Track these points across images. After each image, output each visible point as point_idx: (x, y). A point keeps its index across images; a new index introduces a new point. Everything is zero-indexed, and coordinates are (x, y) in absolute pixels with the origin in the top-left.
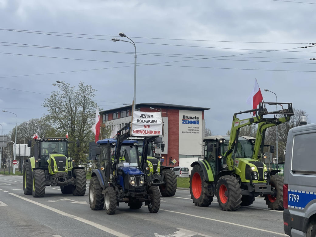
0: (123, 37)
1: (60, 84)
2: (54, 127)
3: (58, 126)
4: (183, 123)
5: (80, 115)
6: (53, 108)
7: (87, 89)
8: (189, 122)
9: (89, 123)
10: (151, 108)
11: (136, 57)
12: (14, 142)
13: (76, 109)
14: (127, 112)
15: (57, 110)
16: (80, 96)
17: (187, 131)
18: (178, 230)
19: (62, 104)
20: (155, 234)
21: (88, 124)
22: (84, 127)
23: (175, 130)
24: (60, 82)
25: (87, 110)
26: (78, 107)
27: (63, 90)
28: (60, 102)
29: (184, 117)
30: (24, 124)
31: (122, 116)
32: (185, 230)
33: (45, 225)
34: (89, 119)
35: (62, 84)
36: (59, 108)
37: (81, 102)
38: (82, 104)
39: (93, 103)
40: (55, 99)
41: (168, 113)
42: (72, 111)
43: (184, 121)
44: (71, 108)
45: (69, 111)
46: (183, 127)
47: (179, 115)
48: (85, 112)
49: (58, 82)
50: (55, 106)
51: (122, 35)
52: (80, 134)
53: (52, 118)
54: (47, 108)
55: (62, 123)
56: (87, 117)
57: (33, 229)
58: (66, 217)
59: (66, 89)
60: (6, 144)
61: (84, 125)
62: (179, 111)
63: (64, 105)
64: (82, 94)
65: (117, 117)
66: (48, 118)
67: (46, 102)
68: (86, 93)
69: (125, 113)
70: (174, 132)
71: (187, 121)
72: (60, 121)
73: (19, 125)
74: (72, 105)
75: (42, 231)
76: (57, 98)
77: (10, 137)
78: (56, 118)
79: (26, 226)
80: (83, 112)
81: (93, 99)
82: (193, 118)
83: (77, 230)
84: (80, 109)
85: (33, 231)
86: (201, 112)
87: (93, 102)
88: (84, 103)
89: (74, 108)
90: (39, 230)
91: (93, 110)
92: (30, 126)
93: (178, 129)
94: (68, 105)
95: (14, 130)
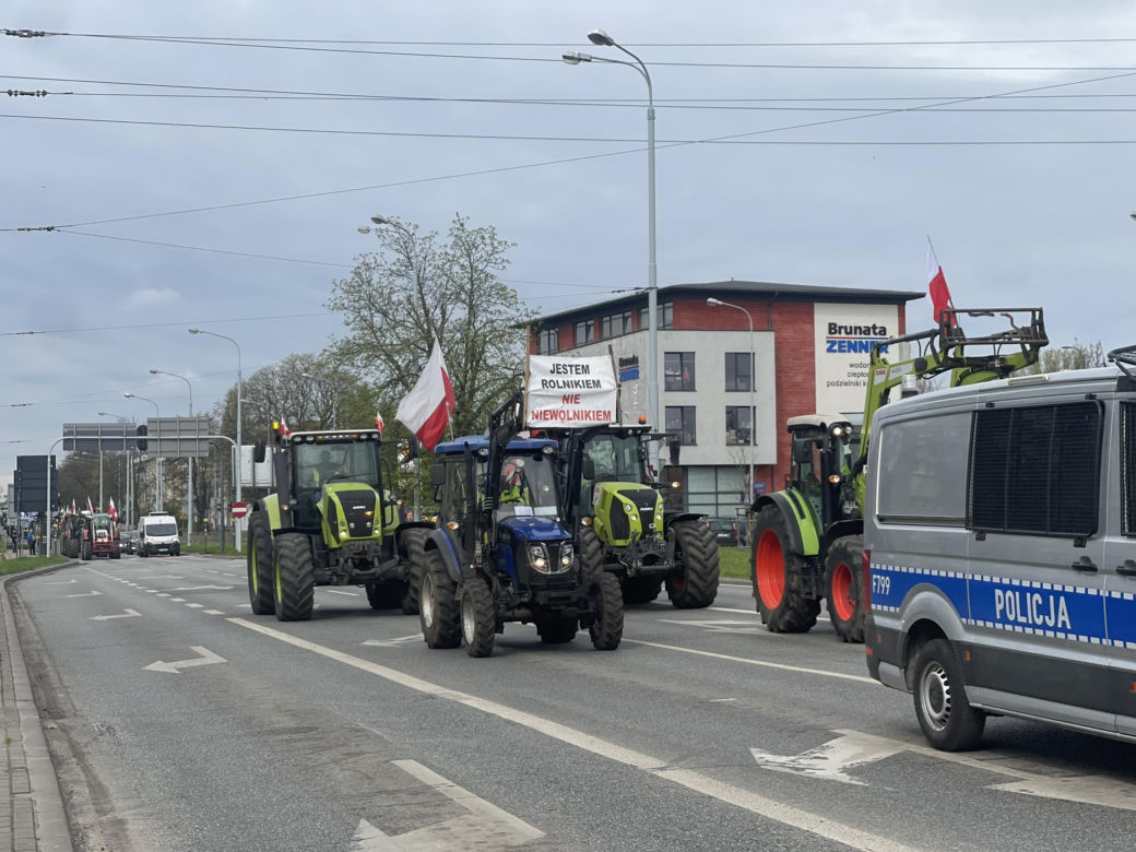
0: (605, 47)
1: (383, 226)
2: (370, 380)
3: (383, 379)
4: (830, 350)
5: (459, 335)
6: (365, 313)
7: (479, 241)
8: (853, 347)
9: (490, 362)
10: (710, 300)
11: (651, 117)
12: (235, 437)
13: (444, 313)
14: (625, 319)
15: (378, 319)
16: (456, 269)
17: (847, 379)
18: (836, 736)
19: (394, 298)
20: (753, 750)
21: (489, 368)
22: (474, 379)
23: (799, 379)
24: (385, 218)
25: (482, 317)
26: (449, 307)
27: (395, 247)
28: (386, 291)
29: (833, 328)
30: (264, 375)
31: (606, 333)
32: (863, 736)
33: (362, 725)
34: (491, 349)
35: (392, 228)
36: (385, 314)
37: (462, 287)
38: (463, 296)
39: (502, 292)
40: (369, 282)
41: (775, 317)
42: (430, 321)
43: (833, 343)
44: (427, 312)
45: (418, 324)
46: (829, 366)
47: (812, 323)
48: (478, 325)
49: (378, 221)
50: (371, 305)
51: (598, 39)
52: (462, 404)
53: (361, 348)
54: (341, 316)
55: (398, 367)
56: (485, 342)
57: (322, 743)
58: (432, 697)
59: (405, 243)
60: (205, 446)
61: (476, 370)
62: (811, 314)
63: (400, 303)
64: (462, 261)
65: (591, 337)
66: (347, 351)
67: (339, 293)
68: (476, 255)
69: (617, 321)
70: (797, 384)
71: (842, 340)
72: (389, 358)
73: (246, 377)
74: (429, 300)
75: (354, 749)
76: (375, 278)
77: (219, 420)
78: (374, 349)
79: (297, 730)
80: (470, 323)
81: (501, 276)
82: (867, 331)
83: (473, 743)
84: (458, 313)
85: (325, 749)
86: (894, 309)
87: (504, 289)
88: (473, 292)
89: (438, 311)
90: (343, 745)
91: (504, 317)
92: (285, 380)
93: (811, 374)
94: (414, 300)
95: (232, 396)
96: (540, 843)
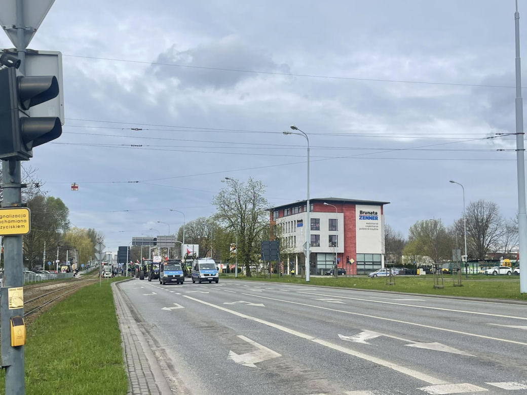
0: (295, 130)
1: (228, 180)
2: (223, 225)
3: (227, 225)
4: (360, 219)
5: (250, 213)
6: (222, 205)
7: (256, 185)
8: (368, 218)
9: (259, 221)
10: (325, 203)
11: (308, 150)
12: (182, 242)
13: (246, 206)
14: (299, 208)
15: (226, 208)
16: (250, 193)
17: (365, 228)
18: (362, 331)
19: (231, 201)
20: (339, 335)
21: (259, 223)
22: (254, 226)
23: (351, 227)
24: (229, 178)
25: (257, 207)
26: (247, 205)
27: (232, 186)
28: (229, 199)
29: (361, 212)
30: (190, 224)
31: (293, 213)
32: (370, 331)
33: (226, 326)
34: (259, 217)
35: (231, 181)
36: (228, 206)
37: (251, 199)
38: (251, 201)
39: (263, 200)
40: (224, 197)
41: (344, 209)
42: (241, 208)
43: (361, 217)
44: (241, 206)
45: (238, 209)
46: (360, 223)
47: (355, 211)
48: (256, 210)
49: (227, 179)
50: (224, 203)
51: (293, 128)
52: (251, 233)
53: (221, 216)
54: (215, 207)
55: (232, 222)
56: (258, 215)
57: (216, 330)
58: (246, 319)
59: (235, 186)
60: (174, 244)
61: (255, 223)
62: (355, 208)
63: (233, 203)
64: (251, 191)
65: (289, 213)
66: (217, 217)
67: (215, 199)
68: (255, 189)
69: (297, 209)
70: (350, 229)
71: (364, 216)
72: (229, 219)
73: (186, 224)
74: (241, 202)
75: (225, 332)
76: (226, 195)
77: (177, 236)
78: (225, 217)
79: (208, 327)
80: (253, 209)
81: (262, 196)
82: (372, 213)
83: (259, 331)
84: (250, 206)
85: (217, 332)
86: (380, 207)
87: (263, 199)
88: (254, 200)
89: (244, 205)
90: (222, 331)
91: (263, 207)
92: (197, 224)
93: (355, 226)
94: (237, 202)
95: (181, 230)
96: (280, 357)
